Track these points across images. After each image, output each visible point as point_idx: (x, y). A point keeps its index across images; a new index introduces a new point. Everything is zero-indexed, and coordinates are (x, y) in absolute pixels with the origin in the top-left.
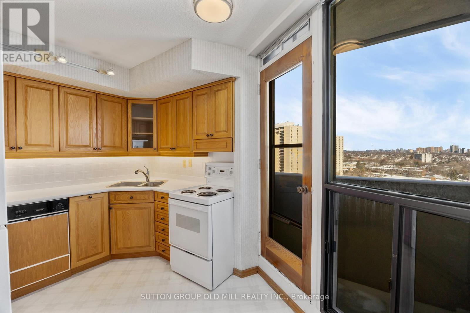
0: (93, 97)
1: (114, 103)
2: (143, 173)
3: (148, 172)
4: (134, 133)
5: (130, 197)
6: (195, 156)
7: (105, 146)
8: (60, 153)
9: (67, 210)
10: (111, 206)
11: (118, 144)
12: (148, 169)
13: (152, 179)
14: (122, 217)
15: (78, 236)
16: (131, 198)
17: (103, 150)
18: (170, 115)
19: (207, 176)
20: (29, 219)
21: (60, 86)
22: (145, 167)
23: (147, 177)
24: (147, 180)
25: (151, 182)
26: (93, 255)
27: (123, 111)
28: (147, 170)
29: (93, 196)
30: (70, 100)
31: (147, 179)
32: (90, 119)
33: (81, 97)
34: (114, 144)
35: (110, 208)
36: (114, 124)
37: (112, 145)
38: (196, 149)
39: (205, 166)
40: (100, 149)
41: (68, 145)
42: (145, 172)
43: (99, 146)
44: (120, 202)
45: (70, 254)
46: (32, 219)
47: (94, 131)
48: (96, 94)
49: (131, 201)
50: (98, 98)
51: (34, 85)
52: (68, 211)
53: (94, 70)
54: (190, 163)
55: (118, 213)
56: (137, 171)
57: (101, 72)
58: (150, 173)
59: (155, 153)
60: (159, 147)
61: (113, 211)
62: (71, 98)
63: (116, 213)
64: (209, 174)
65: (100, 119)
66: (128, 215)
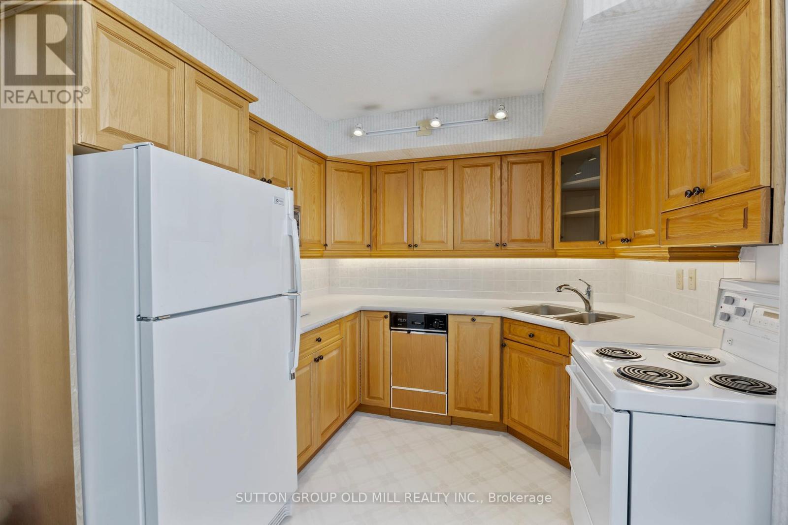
0: (497, 162)
1: (529, 164)
2: (576, 291)
3: (589, 293)
4: (564, 214)
5: (529, 333)
6: (672, 259)
7: (514, 241)
8: (456, 252)
9: (445, 331)
10: (506, 341)
11: (535, 235)
12: (589, 286)
13: (598, 307)
14: (519, 366)
15: (457, 374)
16: (531, 336)
17: (511, 246)
18: (624, 160)
19: (722, 323)
20: (409, 332)
21: (454, 159)
22: (580, 280)
23: (587, 302)
24: (586, 308)
25: (594, 312)
26: (475, 411)
27: (546, 175)
28: (587, 286)
29: (478, 319)
30: (467, 175)
31: (586, 305)
32: (492, 199)
33: (480, 168)
34: (528, 236)
35: (503, 346)
36: (529, 201)
37: (526, 237)
38: (667, 237)
39: (717, 290)
40: (505, 245)
41: (463, 241)
42: (584, 293)
43: (504, 241)
44: (516, 338)
45: (447, 393)
46: (412, 332)
47: (497, 217)
48: (499, 157)
49: (532, 342)
50: (503, 163)
51: (430, 166)
52: (447, 333)
53: (482, 120)
54: (693, 278)
55: (513, 356)
56: (560, 287)
57: (489, 119)
58: (594, 295)
59: (601, 251)
60: (609, 239)
61: (507, 350)
62: (467, 173)
63: (510, 357)
64: (728, 318)
65: (507, 197)
66: (527, 366)
